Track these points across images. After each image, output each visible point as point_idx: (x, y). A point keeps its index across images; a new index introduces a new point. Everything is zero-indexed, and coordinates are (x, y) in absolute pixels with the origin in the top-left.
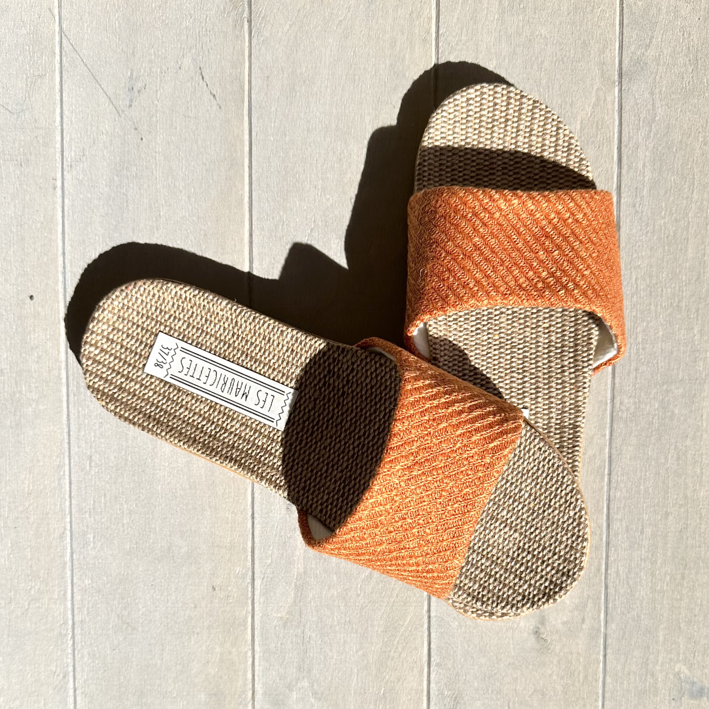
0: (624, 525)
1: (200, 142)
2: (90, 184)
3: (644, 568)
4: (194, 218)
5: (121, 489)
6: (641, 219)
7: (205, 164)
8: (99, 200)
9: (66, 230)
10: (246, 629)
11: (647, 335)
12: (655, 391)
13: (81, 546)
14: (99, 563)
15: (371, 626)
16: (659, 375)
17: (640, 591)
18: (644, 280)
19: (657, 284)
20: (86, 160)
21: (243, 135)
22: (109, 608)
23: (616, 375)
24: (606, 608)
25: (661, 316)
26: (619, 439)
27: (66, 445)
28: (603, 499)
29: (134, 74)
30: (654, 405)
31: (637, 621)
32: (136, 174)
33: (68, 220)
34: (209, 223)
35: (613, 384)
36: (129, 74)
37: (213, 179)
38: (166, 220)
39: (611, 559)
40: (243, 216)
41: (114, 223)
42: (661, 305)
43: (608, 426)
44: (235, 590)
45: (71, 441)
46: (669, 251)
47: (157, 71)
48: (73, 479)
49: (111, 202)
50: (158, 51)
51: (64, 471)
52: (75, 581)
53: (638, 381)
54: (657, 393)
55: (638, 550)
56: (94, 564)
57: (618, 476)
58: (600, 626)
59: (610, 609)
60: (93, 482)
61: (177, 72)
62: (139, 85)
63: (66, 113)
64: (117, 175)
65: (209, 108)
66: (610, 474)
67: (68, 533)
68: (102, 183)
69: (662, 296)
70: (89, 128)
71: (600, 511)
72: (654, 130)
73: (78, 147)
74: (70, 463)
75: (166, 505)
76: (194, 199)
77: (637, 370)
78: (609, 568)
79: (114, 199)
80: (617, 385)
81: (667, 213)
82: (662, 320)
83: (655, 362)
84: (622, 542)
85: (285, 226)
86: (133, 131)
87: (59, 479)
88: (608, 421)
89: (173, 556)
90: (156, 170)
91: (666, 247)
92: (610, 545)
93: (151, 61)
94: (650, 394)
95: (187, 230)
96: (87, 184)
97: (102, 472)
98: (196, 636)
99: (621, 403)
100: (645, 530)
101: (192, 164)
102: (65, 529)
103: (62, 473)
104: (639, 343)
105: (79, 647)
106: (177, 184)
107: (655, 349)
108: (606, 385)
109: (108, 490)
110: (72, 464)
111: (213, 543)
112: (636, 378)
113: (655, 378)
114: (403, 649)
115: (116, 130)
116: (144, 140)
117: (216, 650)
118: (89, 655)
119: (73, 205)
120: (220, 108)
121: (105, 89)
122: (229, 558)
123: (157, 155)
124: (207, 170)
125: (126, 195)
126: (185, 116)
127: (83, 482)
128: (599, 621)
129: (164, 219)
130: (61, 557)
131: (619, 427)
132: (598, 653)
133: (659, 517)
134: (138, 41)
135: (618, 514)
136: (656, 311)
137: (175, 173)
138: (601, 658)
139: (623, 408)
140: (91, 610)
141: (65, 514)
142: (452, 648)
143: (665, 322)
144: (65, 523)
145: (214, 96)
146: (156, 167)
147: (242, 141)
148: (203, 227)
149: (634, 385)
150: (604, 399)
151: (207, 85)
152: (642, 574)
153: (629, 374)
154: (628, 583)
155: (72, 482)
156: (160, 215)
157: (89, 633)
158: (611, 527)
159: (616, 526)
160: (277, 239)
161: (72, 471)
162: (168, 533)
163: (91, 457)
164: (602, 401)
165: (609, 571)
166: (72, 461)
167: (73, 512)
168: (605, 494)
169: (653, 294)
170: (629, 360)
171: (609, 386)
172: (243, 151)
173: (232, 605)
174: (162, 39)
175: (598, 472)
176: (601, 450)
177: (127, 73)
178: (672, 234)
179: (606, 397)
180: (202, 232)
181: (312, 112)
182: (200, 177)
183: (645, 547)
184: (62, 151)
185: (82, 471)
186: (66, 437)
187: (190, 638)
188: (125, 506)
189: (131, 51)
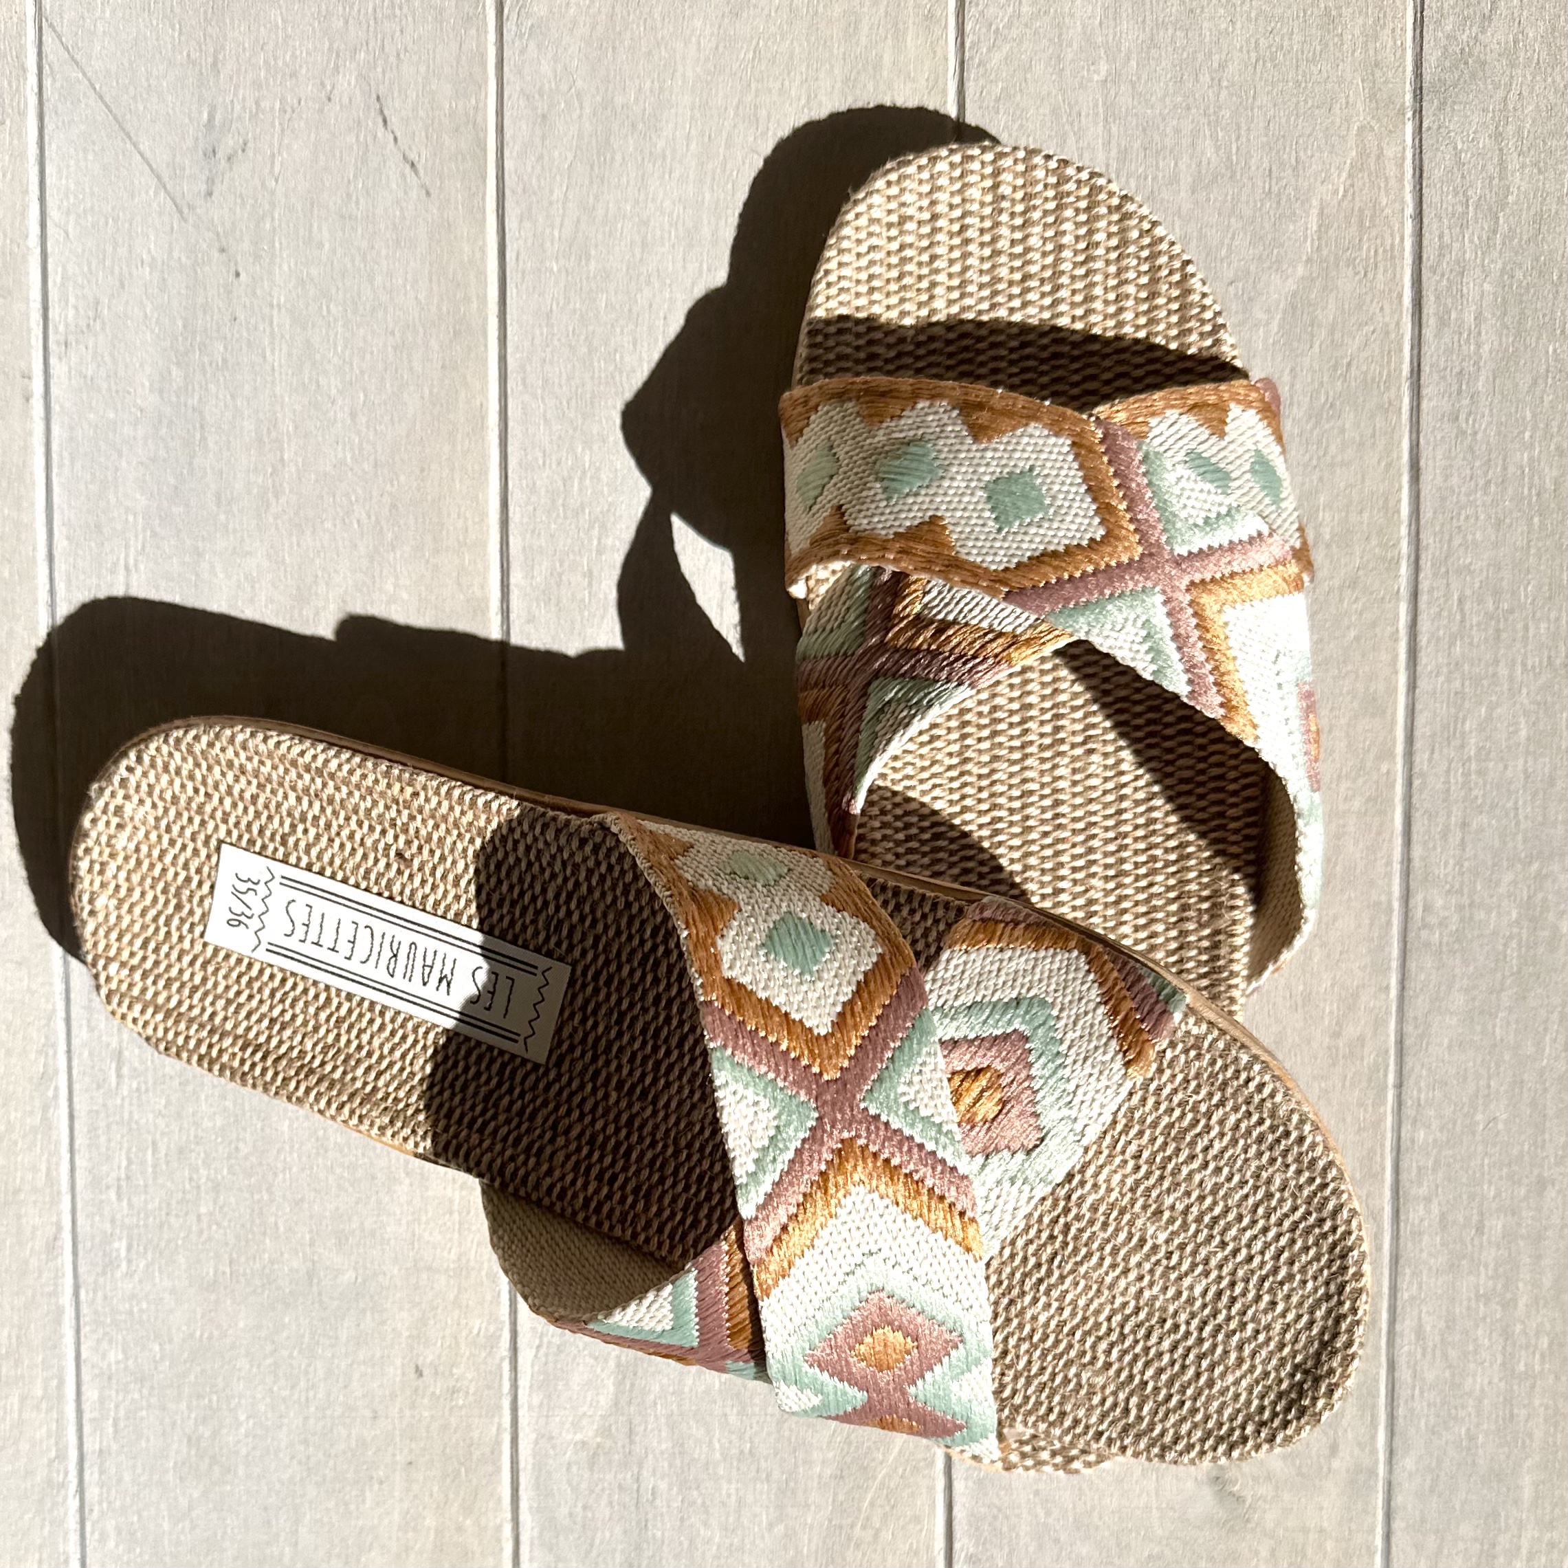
0: (1435, 1210)
1: (379, 280)
2: (114, 388)
3: (1484, 1318)
4: (366, 466)
5: (192, 1133)
6: (1471, 449)
7: (393, 333)
8: (135, 424)
9: (56, 499)
10: (498, 1470)
11: (1488, 738)
12: (1508, 877)
13: (99, 1270)
14: (141, 1311)
15: (804, 1463)
16: (1520, 837)
17: (1474, 1375)
18: (1480, 601)
19: (1511, 611)
20: (103, 329)
21: (484, 258)
22: (167, 1420)
23: (1415, 837)
24: (1392, 1417)
25: (1524, 691)
26: (1421, 998)
27: (61, 1027)
28: (1382, 1146)
29: (218, 117)
30: (1509, 913)
31: (1469, 1449)
32: (225, 361)
33: (58, 475)
34: (402, 478)
35: (1407, 860)
36: (205, 116)
37: (411, 369)
38: (298, 470)
39: (1404, 1295)
40: (485, 457)
41: (172, 481)
42: (1524, 664)
43: (1395, 964)
44: (469, 1376)
45: (73, 1015)
46: (1542, 526)
47: (272, 108)
48: (77, 1106)
49: (164, 431)
50: (275, 59)
51: (56, 1089)
52: (84, 1355)
53: (1469, 852)
54: (1515, 882)
55: (1470, 1273)
56: (131, 1313)
57: (1419, 1091)
58: (1376, 1462)
59: (1401, 1420)
60: (126, 1116)
61: (321, 111)
62: (229, 143)
63: (53, 214)
64: (178, 364)
65: (401, 194)
66: (1399, 1086)
67: (67, 1237)
68: (143, 385)
69: (1525, 639)
70: (110, 249)
71: (1377, 1176)
72: (1503, 227)
73: (84, 297)
74: (70, 1068)
75: (303, 1170)
76: (364, 420)
77: (1464, 825)
78: (1399, 1319)
79: (171, 422)
80: (1416, 863)
81: (1539, 434)
82: (1526, 701)
83: (1510, 804)
84: (1430, 1255)
85: (588, 482)
86: (216, 254)
87: (45, 1108)
88: (1395, 952)
89: (320, 1294)
90: (273, 350)
91: (1536, 520)
92: (1402, 1262)
93: (257, 85)
94: (1498, 884)
95: (347, 495)
96: (105, 386)
97: (147, 1091)
98: (376, 1487)
99: (1427, 908)
100: (1487, 1223)
101: (362, 332)
102: (59, 1228)
103: (50, 1093)
104: (1469, 759)
105: (96, 1514)
106: (322, 381)
107: (1509, 773)
108: (1389, 863)
109: (163, 1134)
110: (75, 1072)
111: (416, 1261)
112: (1463, 843)
113: (1510, 845)
114: (885, 1518)
115: (176, 254)
116: (243, 276)
117: (427, 1522)
118: (119, 1533)
119: (71, 439)
120: (428, 194)
121: (148, 154)
122: (456, 1298)
123: (275, 312)
124: (395, 348)
125: (201, 413)
126: (342, 217)
127: (102, 1115)
128: (1374, 1451)
129: (293, 469)
130: (50, 1295)
131: (1424, 967)
132: (1372, 1531)
133: (1523, 1191)
134: (225, 36)
135: (1420, 1184)
136: (1511, 678)
137: (318, 357)
138: (1379, 1542)
139: (1433, 920)
140: (122, 1424)
141: (59, 1193)
142: (1007, 1518)
143: (1532, 707)
144: (59, 1214)
145: (413, 165)
146: (272, 343)
147: (482, 275)
148: (388, 487)
149: (1459, 863)
150: (1383, 898)
151: (396, 139)
152: (1480, 1332)
153: (1445, 835)
154: (1445, 1356)
155: (76, 1114)
156: (282, 459)
157: (119, 1481)
158: (1402, 1217)
159: (1414, 1214)
160: (569, 513)
161: (76, 1086)
162: (308, 1237)
163: (120, 1053)
164: (1378, 904)
165: (1398, 1327)
166: (75, 1063)
167: (79, 1188)
168: (1389, 1135)
169: (1504, 635)
170: (1444, 801)
171: (1397, 867)
172: (483, 300)
173: (463, 1412)
174: (285, 29)
175: (1370, 1080)
176: (1378, 1024)
177: (200, 113)
178: (1549, 485)
179: (1390, 894)
180: (386, 500)
181: (653, 200)
182: (381, 366)
183: (1486, 1266)
184: (45, 309)
185: (99, 1087)
186: (61, 1005)
187: (363, 1491)
188: (203, 1172)
189: (210, 60)
